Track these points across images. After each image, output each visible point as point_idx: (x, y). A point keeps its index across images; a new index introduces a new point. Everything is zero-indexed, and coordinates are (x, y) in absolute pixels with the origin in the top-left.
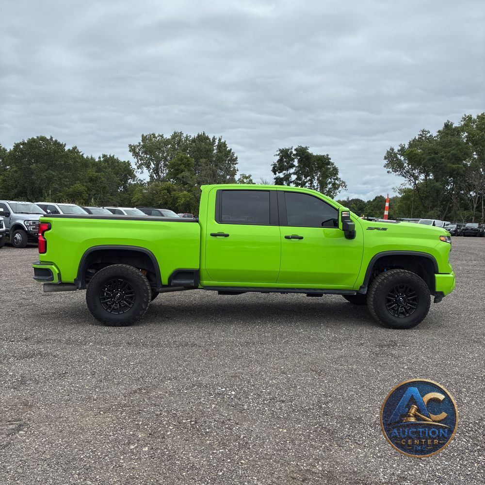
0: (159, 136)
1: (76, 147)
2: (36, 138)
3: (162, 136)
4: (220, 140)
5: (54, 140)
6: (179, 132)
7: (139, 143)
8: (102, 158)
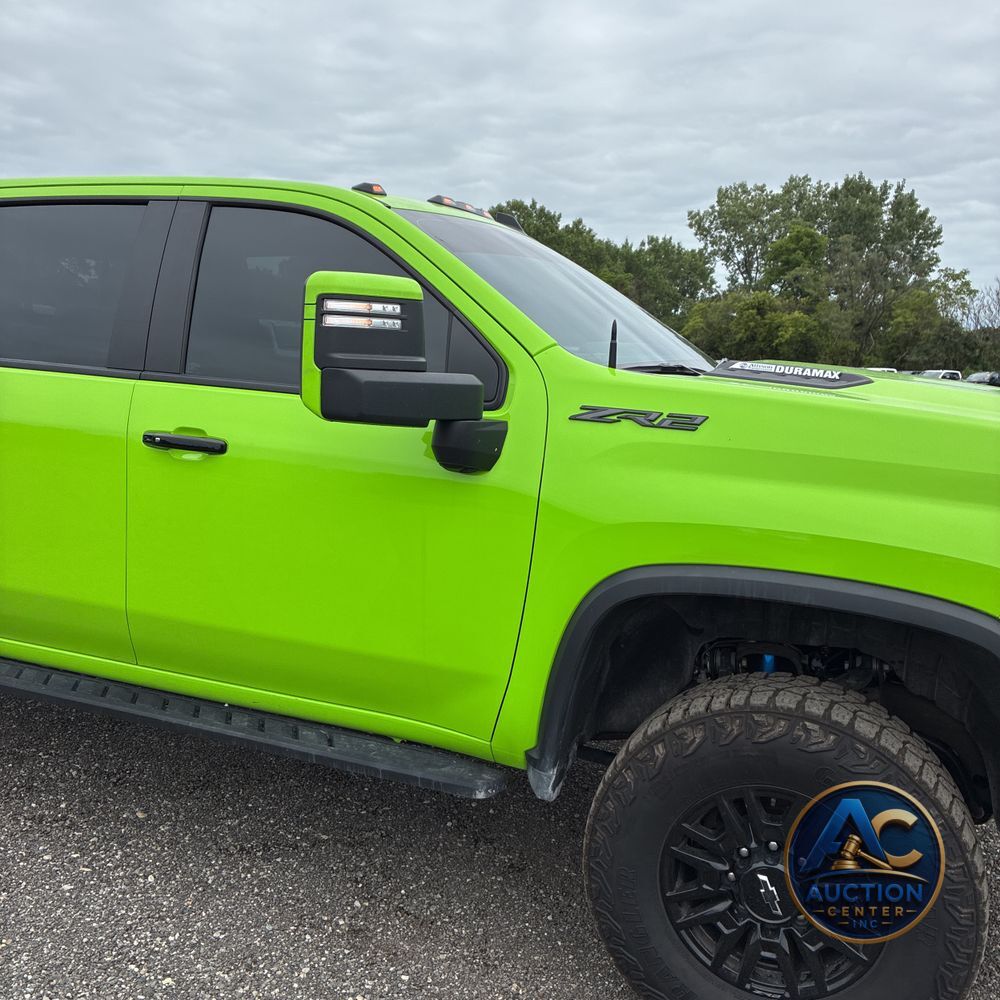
0: (757, 188)
1: (580, 222)
2: (505, 205)
3: (762, 189)
4: (900, 189)
5: (538, 207)
6: (802, 176)
7: (713, 207)
8: (649, 243)
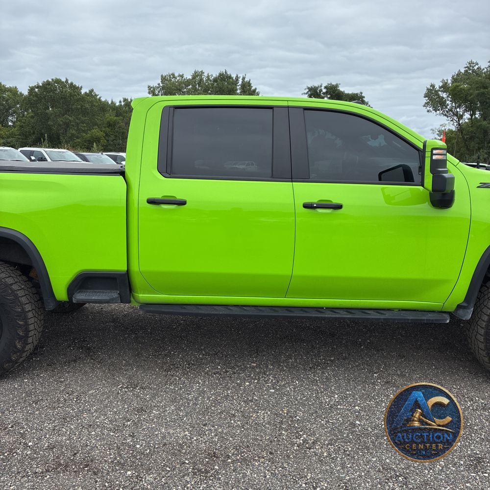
0: (179, 76)
1: (92, 90)
2: (51, 80)
3: (182, 76)
4: (244, 79)
5: (69, 82)
6: (200, 71)
7: (159, 84)
8: (124, 101)
